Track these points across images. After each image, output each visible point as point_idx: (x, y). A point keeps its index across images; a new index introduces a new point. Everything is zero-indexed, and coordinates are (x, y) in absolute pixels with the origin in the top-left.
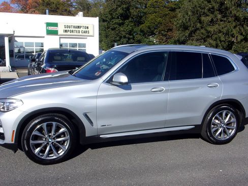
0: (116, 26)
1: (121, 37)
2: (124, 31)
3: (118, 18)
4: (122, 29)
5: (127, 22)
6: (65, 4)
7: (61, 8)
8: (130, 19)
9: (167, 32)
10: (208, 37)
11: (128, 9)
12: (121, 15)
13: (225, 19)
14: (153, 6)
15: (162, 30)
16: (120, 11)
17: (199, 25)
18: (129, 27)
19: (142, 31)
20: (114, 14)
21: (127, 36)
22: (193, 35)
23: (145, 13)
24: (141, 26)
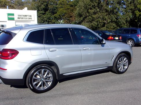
0: (41, 15)
1: (44, 21)
2: (46, 17)
3: (42, 10)
4: (44, 16)
5: (47, 12)
6: (10, 2)
7: (7, 4)
8: (49, 11)
9: (70, 18)
10: (93, 20)
11: (47, 5)
12: (44, 9)
13: (101, 11)
14: (61, 3)
15: (67, 17)
16: (43, 6)
17: (88, 14)
18: (48, 15)
19: (55, 17)
20: (40, 8)
21: (48, 20)
22: (85, 19)
23: (57, 8)
24: (55, 15)
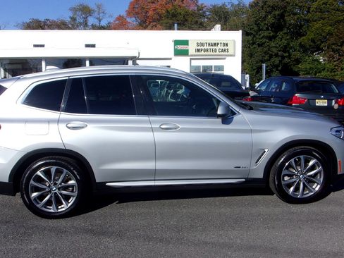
0: (264, 40)
1: (271, 56)
2: (276, 47)
3: (267, 29)
4: (273, 44)
5: (280, 34)
6: (195, 14)
7: (190, 19)
8: (285, 30)
9: (341, 46)
11: (282, 16)
12: (273, 25)
14: (319, 10)
15: (333, 44)
16: (270, 19)
18: (283, 41)
19: (301, 46)
20: (262, 24)
21: (280, 53)
23: (308, 21)
24: (300, 40)
